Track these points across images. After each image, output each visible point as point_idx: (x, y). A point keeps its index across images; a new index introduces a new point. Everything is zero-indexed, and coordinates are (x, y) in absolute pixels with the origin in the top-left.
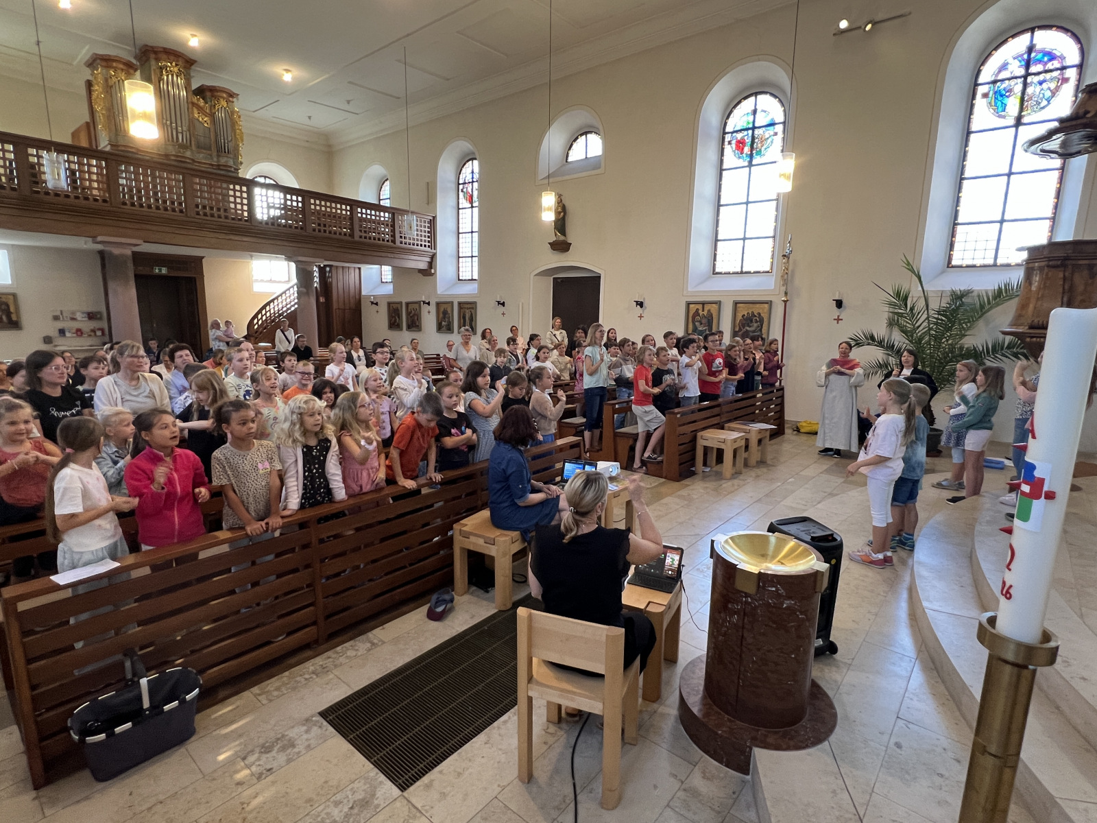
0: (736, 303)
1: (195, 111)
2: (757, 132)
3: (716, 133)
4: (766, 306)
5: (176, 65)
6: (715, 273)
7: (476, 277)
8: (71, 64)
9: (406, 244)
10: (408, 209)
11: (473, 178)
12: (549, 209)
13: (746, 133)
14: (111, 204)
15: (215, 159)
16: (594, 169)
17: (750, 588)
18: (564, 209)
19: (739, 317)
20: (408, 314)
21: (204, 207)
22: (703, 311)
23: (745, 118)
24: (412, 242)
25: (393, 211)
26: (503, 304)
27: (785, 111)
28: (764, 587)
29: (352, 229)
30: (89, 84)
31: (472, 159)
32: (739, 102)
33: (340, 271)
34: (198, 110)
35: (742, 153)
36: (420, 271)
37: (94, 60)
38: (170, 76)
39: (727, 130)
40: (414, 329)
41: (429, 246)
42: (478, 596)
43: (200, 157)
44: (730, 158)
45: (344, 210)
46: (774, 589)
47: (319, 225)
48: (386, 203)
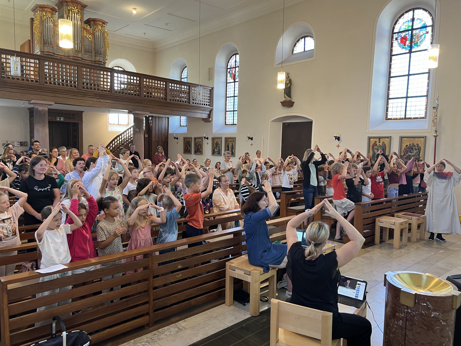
0: (402, 138)
1: (85, 32)
2: (414, 32)
3: (387, 34)
4: (422, 139)
5: (77, 8)
6: (387, 119)
7: (236, 122)
8: (24, 10)
9: (196, 103)
10: (198, 83)
11: (236, 65)
12: (281, 82)
13: (407, 33)
14: (40, 83)
15: (94, 58)
16: (309, 58)
17: (410, 303)
18: (290, 81)
19: (404, 146)
20: (195, 144)
21: (87, 84)
22: (379, 142)
23: (406, 24)
24: (199, 102)
25: (189, 85)
26: (252, 139)
27: (432, 19)
28: (419, 303)
29: (166, 95)
30: (32, 20)
31: (236, 54)
32: (403, 15)
33: (157, 119)
34: (86, 31)
35: (405, 45)
36: (204, 119)
37: (36, 8)
38: (73, 14)
39: (395, 32)
40: (198, 153)
41: (209, 105)
42: (239, 307)
43: (86, 57)
44: (397, 48)
45: (162, 85)
46: (425, 304)
47: (148, 93)
48: (185, 80)
